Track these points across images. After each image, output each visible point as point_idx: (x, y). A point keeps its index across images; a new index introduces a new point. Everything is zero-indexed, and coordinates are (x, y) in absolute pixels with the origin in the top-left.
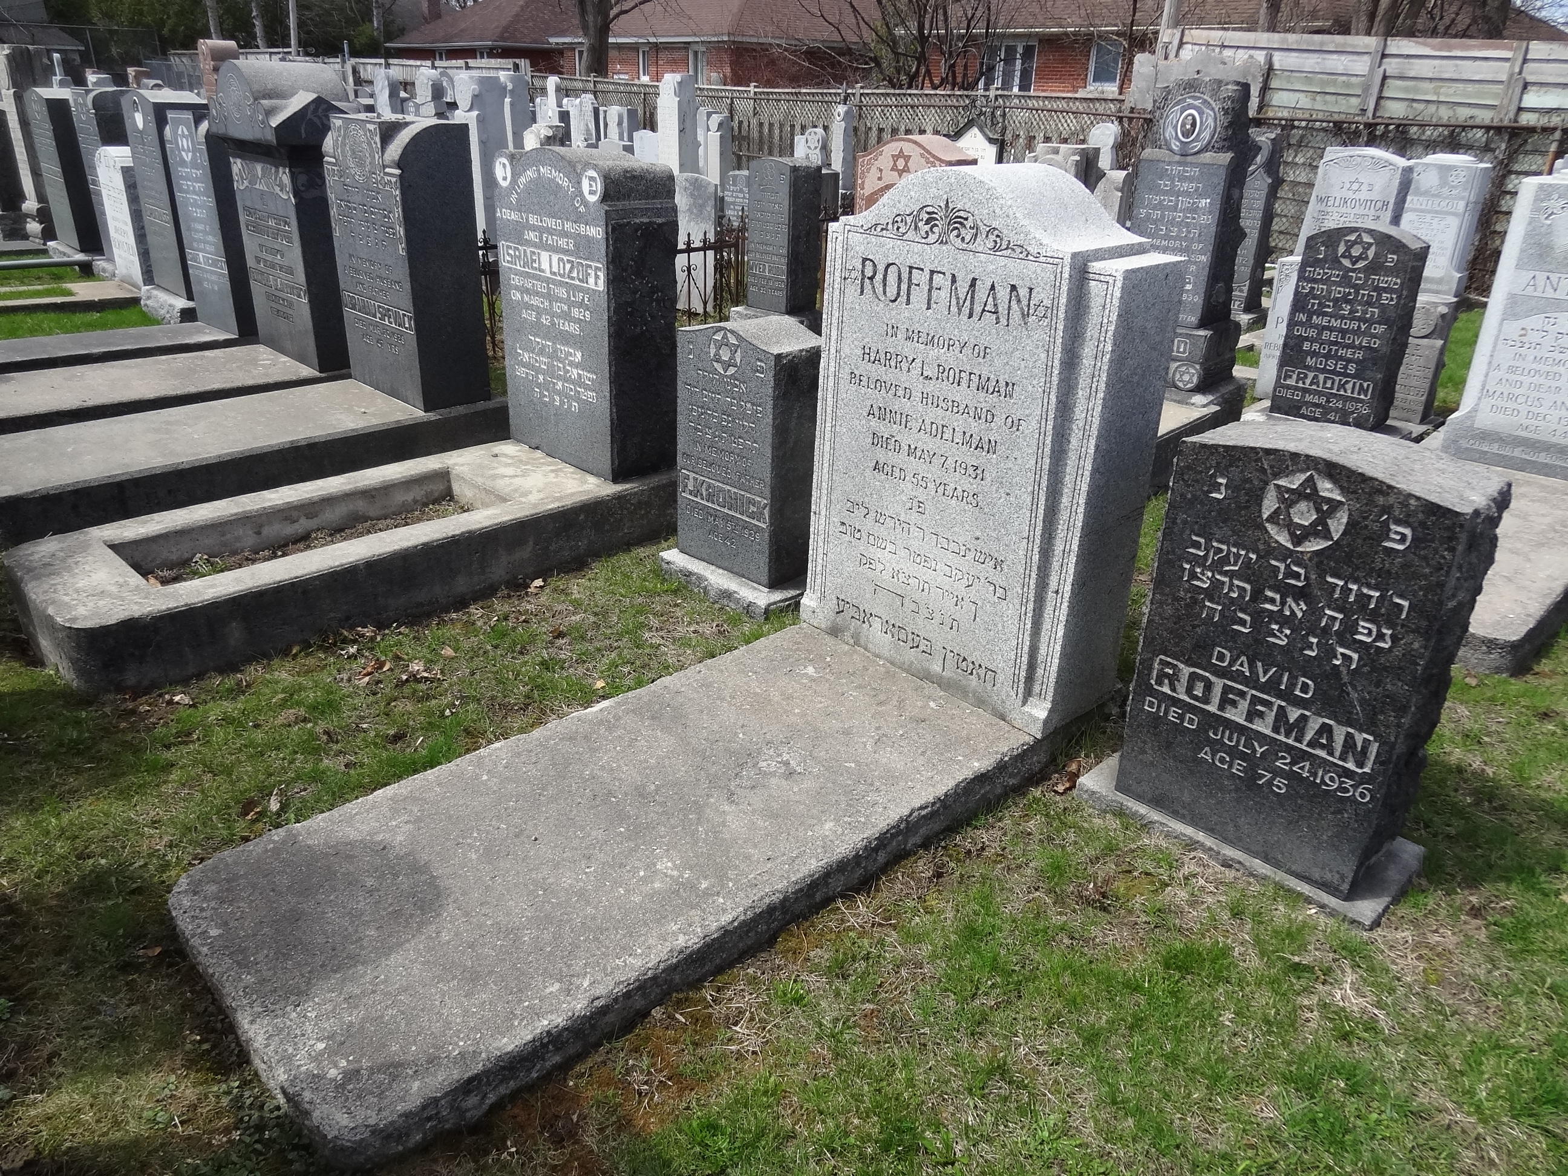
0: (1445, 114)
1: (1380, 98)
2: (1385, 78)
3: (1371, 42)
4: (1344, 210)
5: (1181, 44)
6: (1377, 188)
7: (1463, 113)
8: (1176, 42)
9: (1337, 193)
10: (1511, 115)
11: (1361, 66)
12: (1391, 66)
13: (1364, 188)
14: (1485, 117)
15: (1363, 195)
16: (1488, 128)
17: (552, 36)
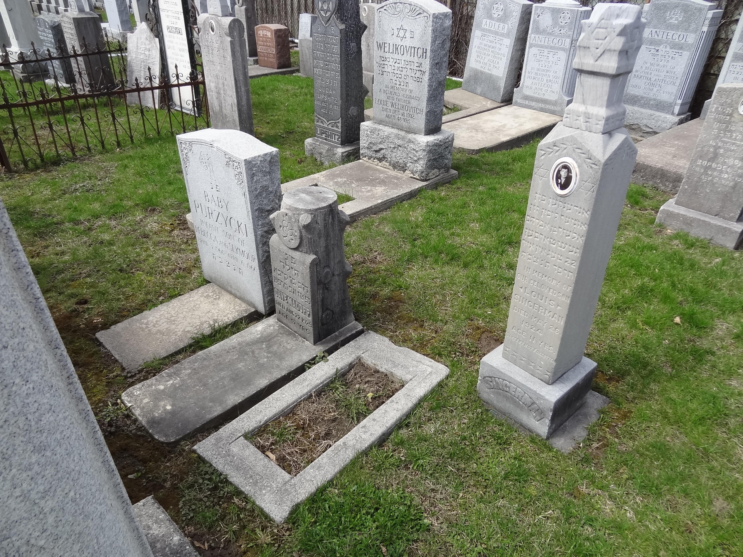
4: (396, 56)
6: (417, 35)
9: (391, 40)
13: (408, 35)
15: (408, 43)
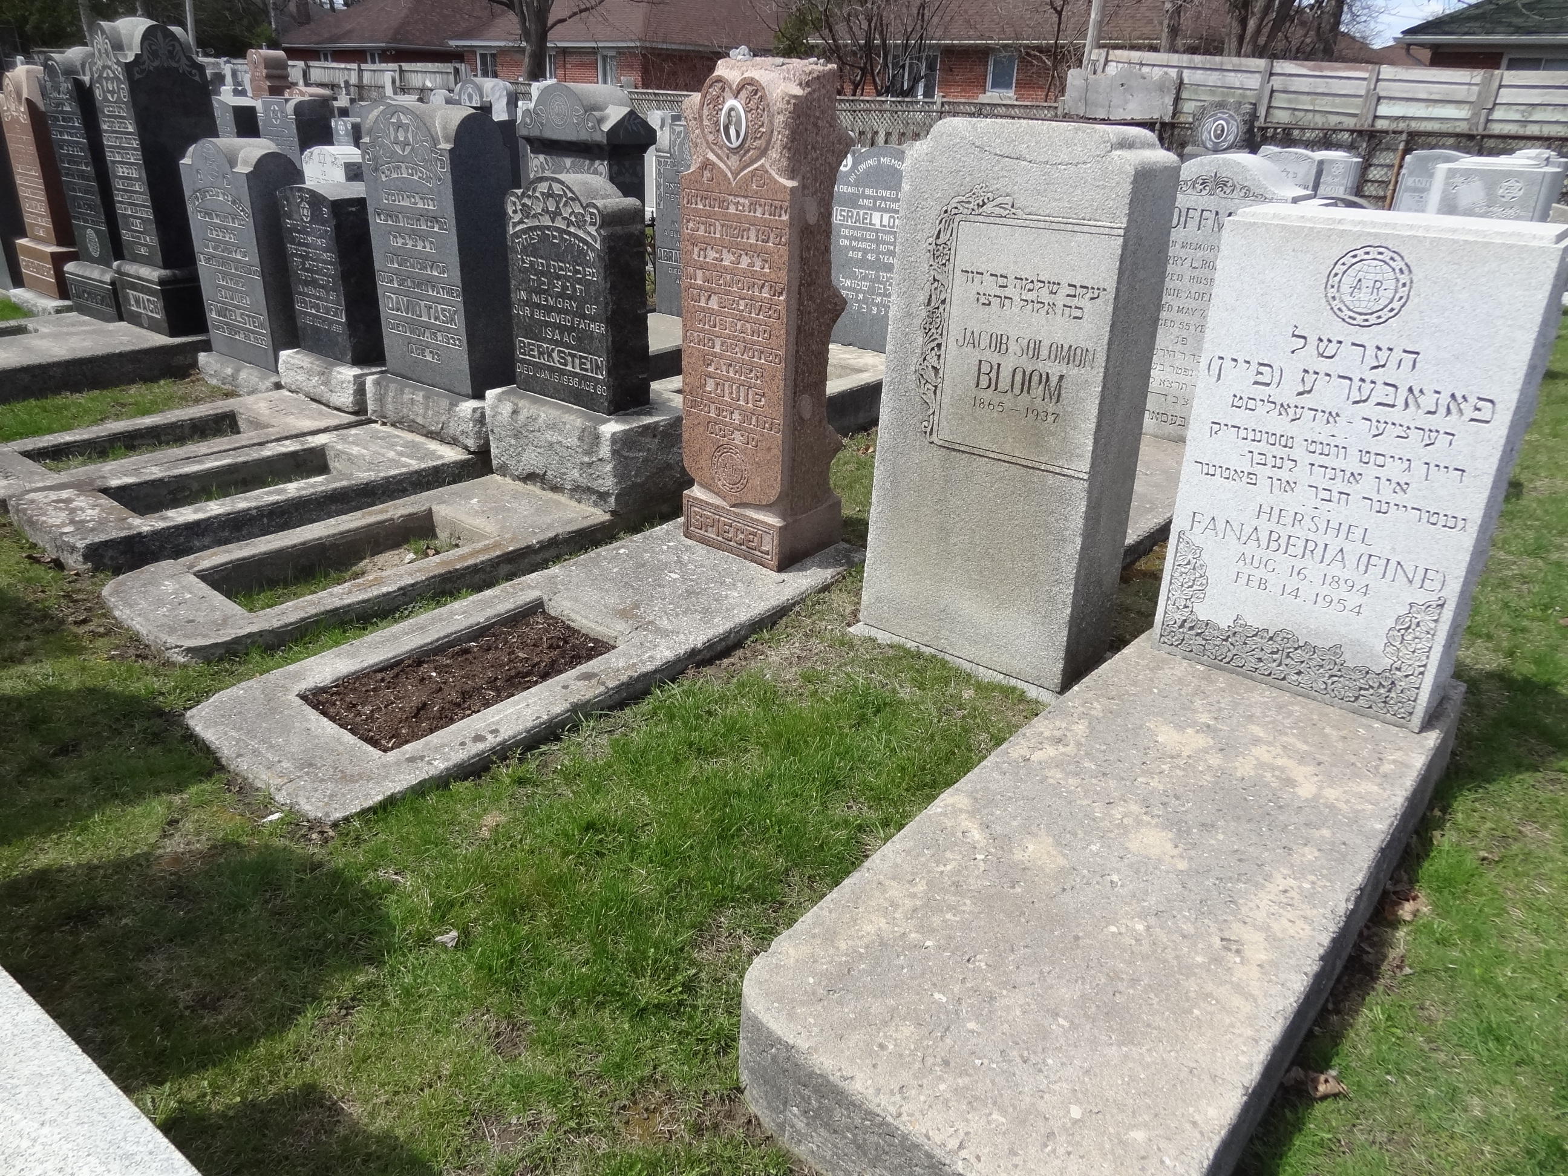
0: (1319, 120)
1: (1269, 107)
2: (1272, 91)
3: (1261, 63)
5: (1107, 62)
7: (1333, 120)
8: (1103, 60)
10: (1370, 121)
11: (1253, 82)
12: (1277, 82)
14: (1350, 123)
16: (1352, 132)
17: (452, 39)
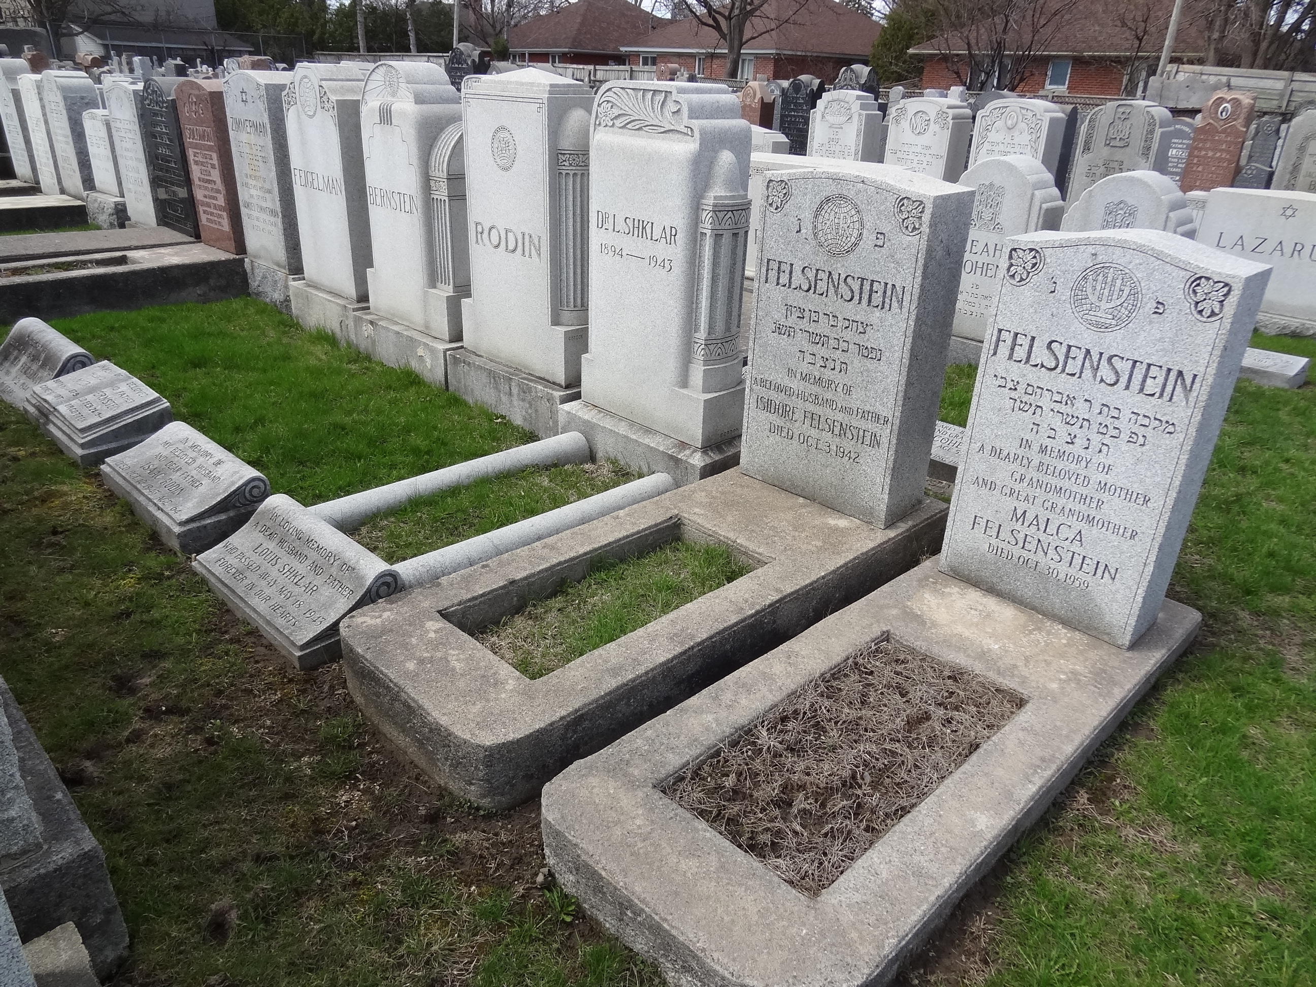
1: (1289, 101)
2: (1292, 91)
3: (1286, 74)
5: (1177, 72)
8: (1174, 71)
11: (1280, 85)
12: (1295, 86)
17: (623, 46)
